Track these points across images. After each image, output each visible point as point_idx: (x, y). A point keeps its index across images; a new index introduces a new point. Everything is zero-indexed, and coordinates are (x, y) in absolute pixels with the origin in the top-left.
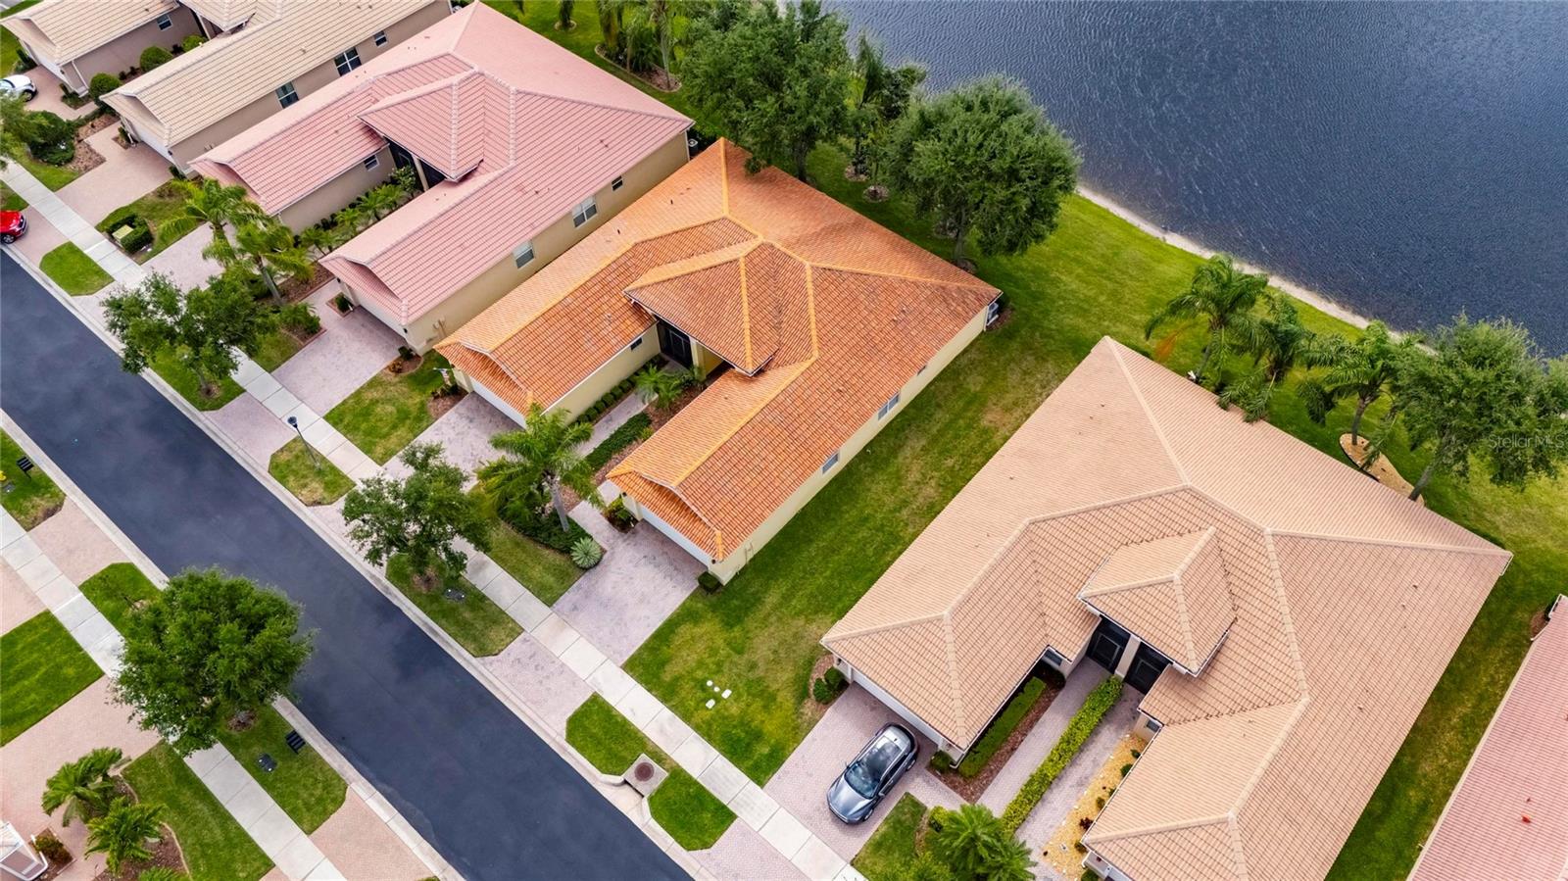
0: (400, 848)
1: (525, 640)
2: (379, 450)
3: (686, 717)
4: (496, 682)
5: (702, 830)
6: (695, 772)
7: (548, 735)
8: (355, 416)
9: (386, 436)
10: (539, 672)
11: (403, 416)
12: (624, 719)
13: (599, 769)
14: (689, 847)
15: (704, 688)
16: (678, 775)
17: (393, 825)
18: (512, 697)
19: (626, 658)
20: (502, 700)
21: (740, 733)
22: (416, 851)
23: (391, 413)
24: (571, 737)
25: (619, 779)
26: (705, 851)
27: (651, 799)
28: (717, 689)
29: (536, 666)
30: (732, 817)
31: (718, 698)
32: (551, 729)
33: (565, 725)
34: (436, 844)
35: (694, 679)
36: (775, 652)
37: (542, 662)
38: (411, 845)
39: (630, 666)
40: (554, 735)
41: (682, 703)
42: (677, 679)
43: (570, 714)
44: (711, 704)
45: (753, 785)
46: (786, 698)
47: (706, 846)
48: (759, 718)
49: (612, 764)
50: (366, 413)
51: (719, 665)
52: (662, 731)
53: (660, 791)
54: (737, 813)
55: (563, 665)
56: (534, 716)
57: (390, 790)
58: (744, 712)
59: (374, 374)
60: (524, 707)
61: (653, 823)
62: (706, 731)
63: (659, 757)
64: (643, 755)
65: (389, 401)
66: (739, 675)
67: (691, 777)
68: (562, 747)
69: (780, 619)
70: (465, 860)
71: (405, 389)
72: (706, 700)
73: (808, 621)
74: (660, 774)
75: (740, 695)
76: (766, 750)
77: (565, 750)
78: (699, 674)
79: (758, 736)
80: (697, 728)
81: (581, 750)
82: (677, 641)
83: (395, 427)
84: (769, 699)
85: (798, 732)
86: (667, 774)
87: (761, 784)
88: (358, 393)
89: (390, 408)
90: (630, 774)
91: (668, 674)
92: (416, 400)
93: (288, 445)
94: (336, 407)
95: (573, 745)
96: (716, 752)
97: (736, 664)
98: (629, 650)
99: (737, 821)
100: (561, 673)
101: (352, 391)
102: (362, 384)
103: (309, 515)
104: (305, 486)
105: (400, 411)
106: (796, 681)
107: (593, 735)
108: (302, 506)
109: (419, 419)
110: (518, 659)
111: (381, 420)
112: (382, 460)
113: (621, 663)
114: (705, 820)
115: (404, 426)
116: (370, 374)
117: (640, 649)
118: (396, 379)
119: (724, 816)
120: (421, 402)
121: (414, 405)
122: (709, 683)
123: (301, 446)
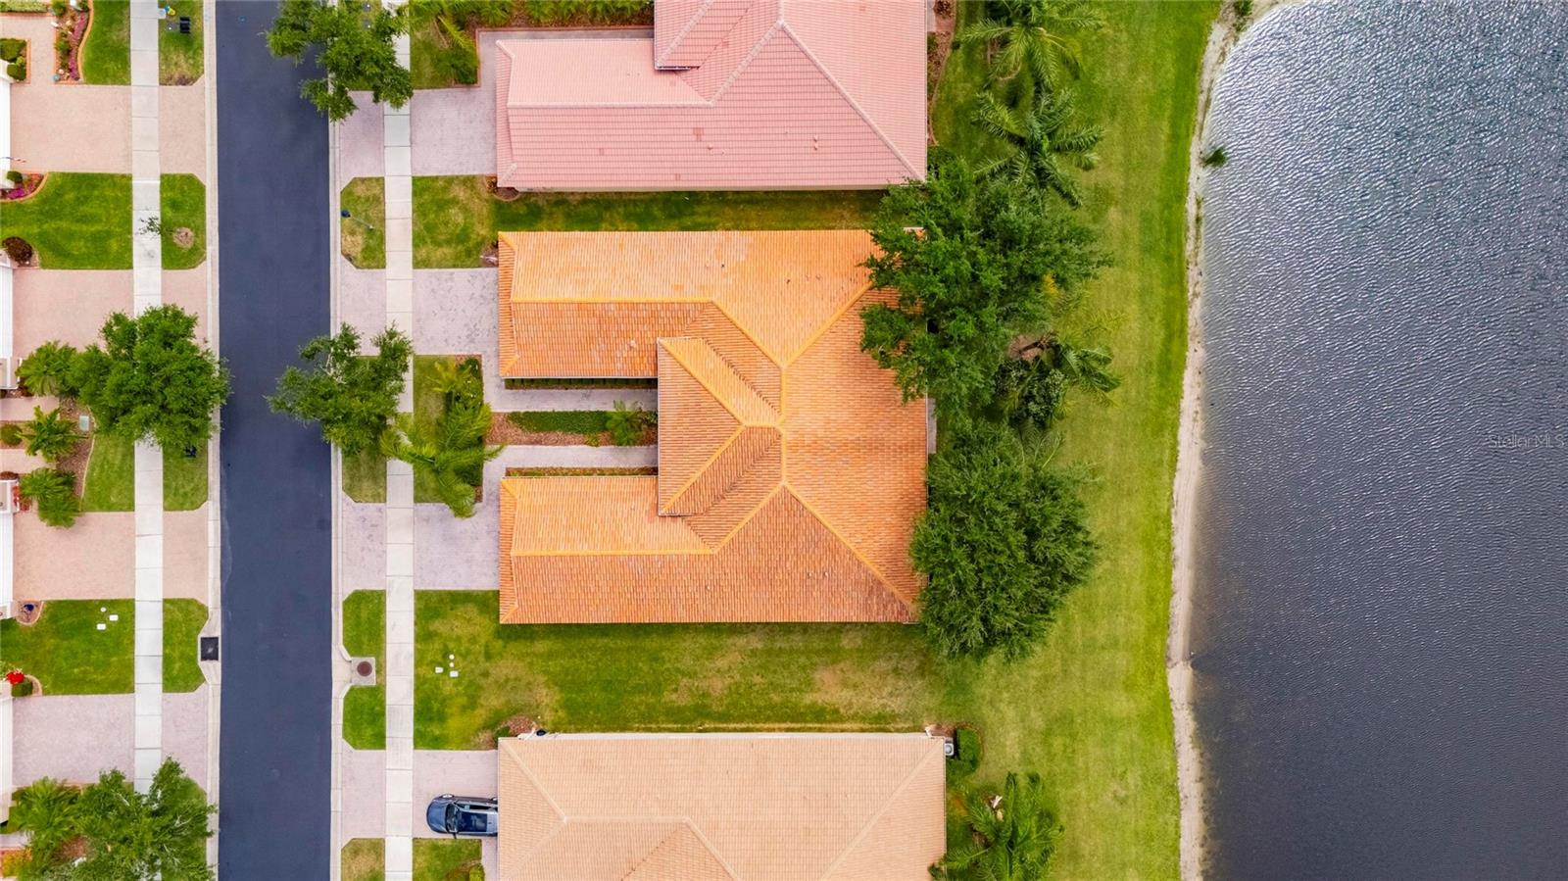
0: (204, 570)
1: (380, 510)
2: (423, 251)
3: (418, 664)
4: (340, 519)
5: (360, 736)
6: (390, 700)
7: (337, 587)
8: (433, 201)
9: (438, 244)
10: (368, 542)
11: (462, 236)
12: (384, 626)
13: (344, 640)
14: (345, 736)
15: (445, 656)
16: (377, 693)
17: (211, 552)
18: (340, 540)
19: (423, 588)
20: (333, 536)
21: (436, 706)
22: (210, 581)
23: (457, 225)
24: (346, 603)
25: (348, 656)
26: (351, 748)
27: (352, 688)
28: (452, 665)
29: (371, 536)
30: (382, 746)
31: (447, 670)
32: (342, 587)
33: (350, 592)
34: (224, 585)
35: (446, 646)
36: (507, 680)
37: (375, 531)
38: (211, 575)
39: (421, 596)
40: (340, 591)
41: (426, 651)
42: (436, 634)
43: (360, 588)
44: (439, 670)
45: (412, 747)
46: (480, 715)
47: (355, 746)
48: (453, 708)
49: (354, 646)
50: (442, 205)
51: (468, 652)
52: (396, 657)
53: (362, 690)
54: (387, 747)
55: (385, 552)
56: (340, 566)
57: (227, 527)
58: (451, 697)
59: (476, 173)
60: (340, 554)
61: (341, 701)
62: (420, 683)
63: (381, 669)
64: (373, 659)
65: (465, 209)
66: (471, 671)
67: (384, 701)
68: (337, 602)
69: (531, 664)
70: (230, 614)
71: (483, 210)
72: (440, 665)
73: (547, 685)
74: (371, 680)
75: (460, 684)
76: (437, 732)
77: (337, 607)
78: (451, 645)
79: (442, 718)
80: (417, 676)
81: (345, 618)
82: (460, 610)
83: (448, 242)
84: (472, 704)
85: (465, 742)
86: (374, 684)
87: (416, 746)
88: (450, 181)
89: (460, 219)
90: (356, 660)
91: (437, 625)
92: (483, 232)
93: (370, 179)
94: (427, 178)
95: (344, 610)
96: (412, 702)
97: (478, 662)
98: (429, 584)
99: (382, 751)
100: (380, 556)
101: (449, 174)
102: (461, 174)
103: (338, 266)
104: (353, 233)
105: (464, 229)
106: (497, 712)
107: (358, 617)
108: (339, 250)
109: (469, 253)
110: (365, 519)
111: (446, 224)
112: (419, 263)
113: (417, 588)
114: (369, 732)
115: (455, 248)
116: (474, 170)
117: (435, 592)
118: (486, 195)
119: (379, 741)
120: (484, 238)
121: (478, 235)
122: (452, 657)
123: (377, 191)
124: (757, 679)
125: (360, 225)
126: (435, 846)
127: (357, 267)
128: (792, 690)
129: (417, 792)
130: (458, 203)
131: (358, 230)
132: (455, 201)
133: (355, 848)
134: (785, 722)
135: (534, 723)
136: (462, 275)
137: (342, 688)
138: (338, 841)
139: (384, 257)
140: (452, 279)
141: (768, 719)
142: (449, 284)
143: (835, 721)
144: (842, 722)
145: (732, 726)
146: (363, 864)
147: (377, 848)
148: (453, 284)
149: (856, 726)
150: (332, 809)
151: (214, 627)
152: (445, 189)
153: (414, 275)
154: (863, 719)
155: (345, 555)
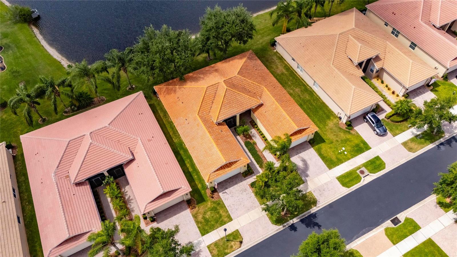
0: (374, 237)
1: (314, 191)
2: (226, 219)
3: (349, 159)
4: (325, 202)
5: (381, 164)
6: (364, 161)
8: (207, 225)
9: (221, 216)
10: (326, 190)
11: (214, 209)
12: (346, 173)
13: (359, 182)
14: (384, 168)
15: (341, 153)
16: (366, 165)
17: (367, 238)
18: (332, 199)
19: (327, 168)
20: (332, 202)
21: (356, 148)
22: (376, 233)
23: (211, 213)
24: (349, 187)
25: (363, 179)
26: (386, 165)
27: (371, 173)
28: (342, 150)
29: (324, 190)
30: (378, 157)
31: (344, 151)
32: (344, 191)
33: (344, 188)
34: (373, 228)
36: (335, 135)
37: (321, 190)
38: (373, 234)
39: (330, 168)
40: (346, 191)
41: (344, 159)
42: (337, 158)
43: (341, 185)
44: (346, 153)
46: (349, 136)
47: (385, 164)
48: (352, 144)
49: (358, 179)
50: (207, 221)
51: (335, 148)
52: (351, 165)
53: (368, 170)
54: (377, 155)
55: (325, 184)
56: (340, 195)
57: (355, 237)
58: (350, 146)
59: (191, 215)
60: (336, 196)
61: (376, 174)
62: (353, 156)
63: (359, 168)
64: (357, 171)
65: (205, 213)
66: (339, 144)
67: (366, 162)
69: (325, 131)
70: (380, 221)
71: (202, 207)
72: (344, 153)
73: (327, 125)
74: (363, 169)
75: (345, 146)
76: (362, 144)
77: (351, 189)
78: (337, 153)
79: (357, 145)
80: (352, 158)
81: (353, 185)
82: (325, 155)
83: (218, 213)
84: (348, 140)
85: (358, 136)
86: (364, 167)
87: (371, 148)
88: (197, 222)
89: (209, 213)
90: (362, 176)
91: (334, 158)
92: (209, 204)
93: (210, 251)
94: (200, 231)
95: (351, 187)
96: (360, 155)
97: (336, 144)
98: (325, 167)
99: (379, 156)
100: (327, 184)
101: (195, 224)
102: (193, 220)
103: (245, 247)
104: (232, 247)
105: (212, 210)
106: (344, 133)
107: (349, 181)
108: (240, 249)
109: (219, 204)
110: (320, 194)
111: (213, 217)
112: (230, 219)
113: (328, 170)
114: (378, 162)
115: (219, 209)
116: (190, 216)
117: (325, 164)
118: (197, 208)
119: (378, 158)
120: (211, 202)
121: (211, 204)
122: (340, 151)
123: (213, 246)
124: (289, 83)
125: (227, 246)
126: (391, 130)
127: (243, 239)
129: (382, 142)
131: (230, 245)
132: (204, 218)
133: (410, 149)
134: (295, 74)
135: (339, 123)
136: (226, 203)
137: (373, 176)
138: (412, 156)
139: (234, 232)
140: (230, 205)
141: (297, 77)
142: (231, 206)
143: (287, 66)
144: (286, 64)
145: (305, 83)
146: (412, 145)
147: (405, 144)
148: (231, 205)
149: (285, 62)
150: (406, 161)
151: (388, 223)
152: (201, 223)
153: (234, 219)
154: (283, 61)
155: (335, 195)
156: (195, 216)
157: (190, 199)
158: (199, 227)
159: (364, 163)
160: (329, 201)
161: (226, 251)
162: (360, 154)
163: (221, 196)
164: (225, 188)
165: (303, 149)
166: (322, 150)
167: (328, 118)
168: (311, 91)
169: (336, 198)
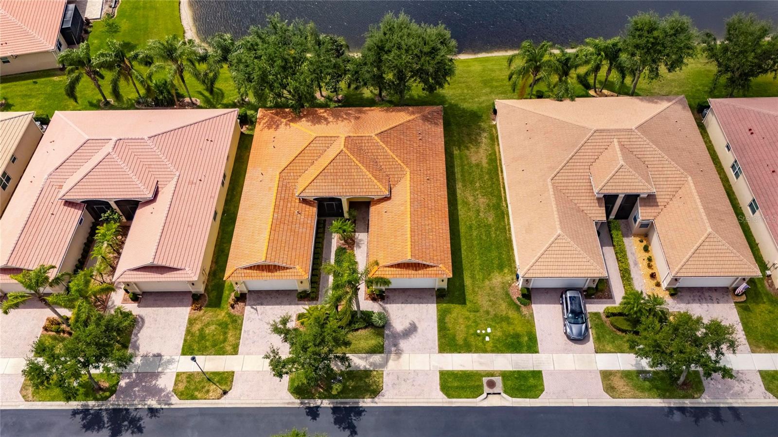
1: (388, 374)
2: (229, 348)
3: (485, 351)
4: (394, 401)
5: (535, 386)
6: (509, 368)
7: (439, 403)
8: (198, 342)
9: (225, 340)
10: (408, 382)
11: (223, 326)
12: (462, 371)
13: (473, 397)
14: (537, 397)
15: (479, 335)
16: (506, 376)
18: (407, 401)
19: (437, 348)
20: (405, 405)
21: (509, 340)
23: (216, 328)
24: (449, 396)
25: (485, 395)
26: (544, 393)
27: (505, 392)
28: (484, 332)
29: (404, 380)
30: (540, 372)
31: (488, 335)
32: (437, 399)
33: (441, 393)
35: (473, 334)
36: (490, 301)
37: (402, 377)
39: (442, 350)
40: (441, 400)
41: (476, 346)
42: (465, 339)
43: (439, 387)
44: (487, 339)
45: (537, 354)
46: (512, 314)
47: (543, 390)
48: (510, 330)
49: (476, 391)
50: (202, 337)
51: (475, 322)
52: (481, 364)
53: (505, 385)
54: (541, 370)
55: (414, 371)
56: (425, 400)
58: (504, 332)
59: (187, 318)
60: (417, 400)
61: (515, 400)
62: (496, 350)
63: (491, 374)
64: (484, 378)
65: (208, 324)
66: (486, 320)
67: (511, 371)
68: (449, 402)
69: (479, 287)
71: (210, 314)
72: (484, 338)
73: (489, 280)
74: (498, 380)
75: (495, 327)
76: (526, 338)
77: (452, 402)
78: (471, 331)
79: (517, 336)
80: (493, 352)
81: (459, 397)
82: (449, 325)
83: (225, 333)
84: (507, 319)
85: (530, 322)
86: (500, 378)
87: (537, 352)
88: (188, 332)
89: (213, 327)
90: (486, 389)
91: (460, 340)
92: (223, 314)
93: (176, 381)
94: (183, 346)
95: (453, 397)
96: (509, 355)
97: (481, 316)
98: (435, 344)
99: (543, 372)
100: (418, 374)
101: (184, 333)
102: (185, 326)
103: (226, 402)
104: (208, 391)
105: (219, 325)
106: (510, 305)
107: (457, 387)
108: (217, 401)
109: (234, 321)
110: (394, 384)
111: (214, 335)
112: (235, 352)
113: (437, 351)
114: (532, 381)
115: (230, 329)
116: (185, 319)
117: (439, 340)
118: (202, 312)
119: (537, 375)
120: (227, 313)
121: (224, 317)
122: (479, 332)
123: (184, 376)
124: (477, 185)
125: (203, 387)
126: (598, 339)
127: (231, 389)
128: (482, 171)
129: (566, 351)
130: (202, 329)
131: (207, 388)
132: (201, 330)
133: (610, 389)
134: (498, 174)
135: (513, 285)
136: (246, 325)
137: (508, 400)
138: (607, 401)
139: (227, 372)
140: (249, 331)
141: (498, 180)
142: (251, 333)
143: (495, 155)
144: (495, 152)
146: (619, 383)
147: (606, 375)
148: (251, 331)
149: (497, 148)
150: (587, 405)
152: (193, 335)
153: (242, 354)
154: (493, 145)
155: (417, 397)
156: (191, 322)
157: (201, 295)
158: (185, 340)
159: (505, 371)
160: (400, 401)
161: (196, 393)
162: (512, 352)
163: (246, 311)
164: (259, 302)
165: (420, 298)
166: (449, 316)
167: (501, 268)
168: (503, 213)
169: (415, 402)
